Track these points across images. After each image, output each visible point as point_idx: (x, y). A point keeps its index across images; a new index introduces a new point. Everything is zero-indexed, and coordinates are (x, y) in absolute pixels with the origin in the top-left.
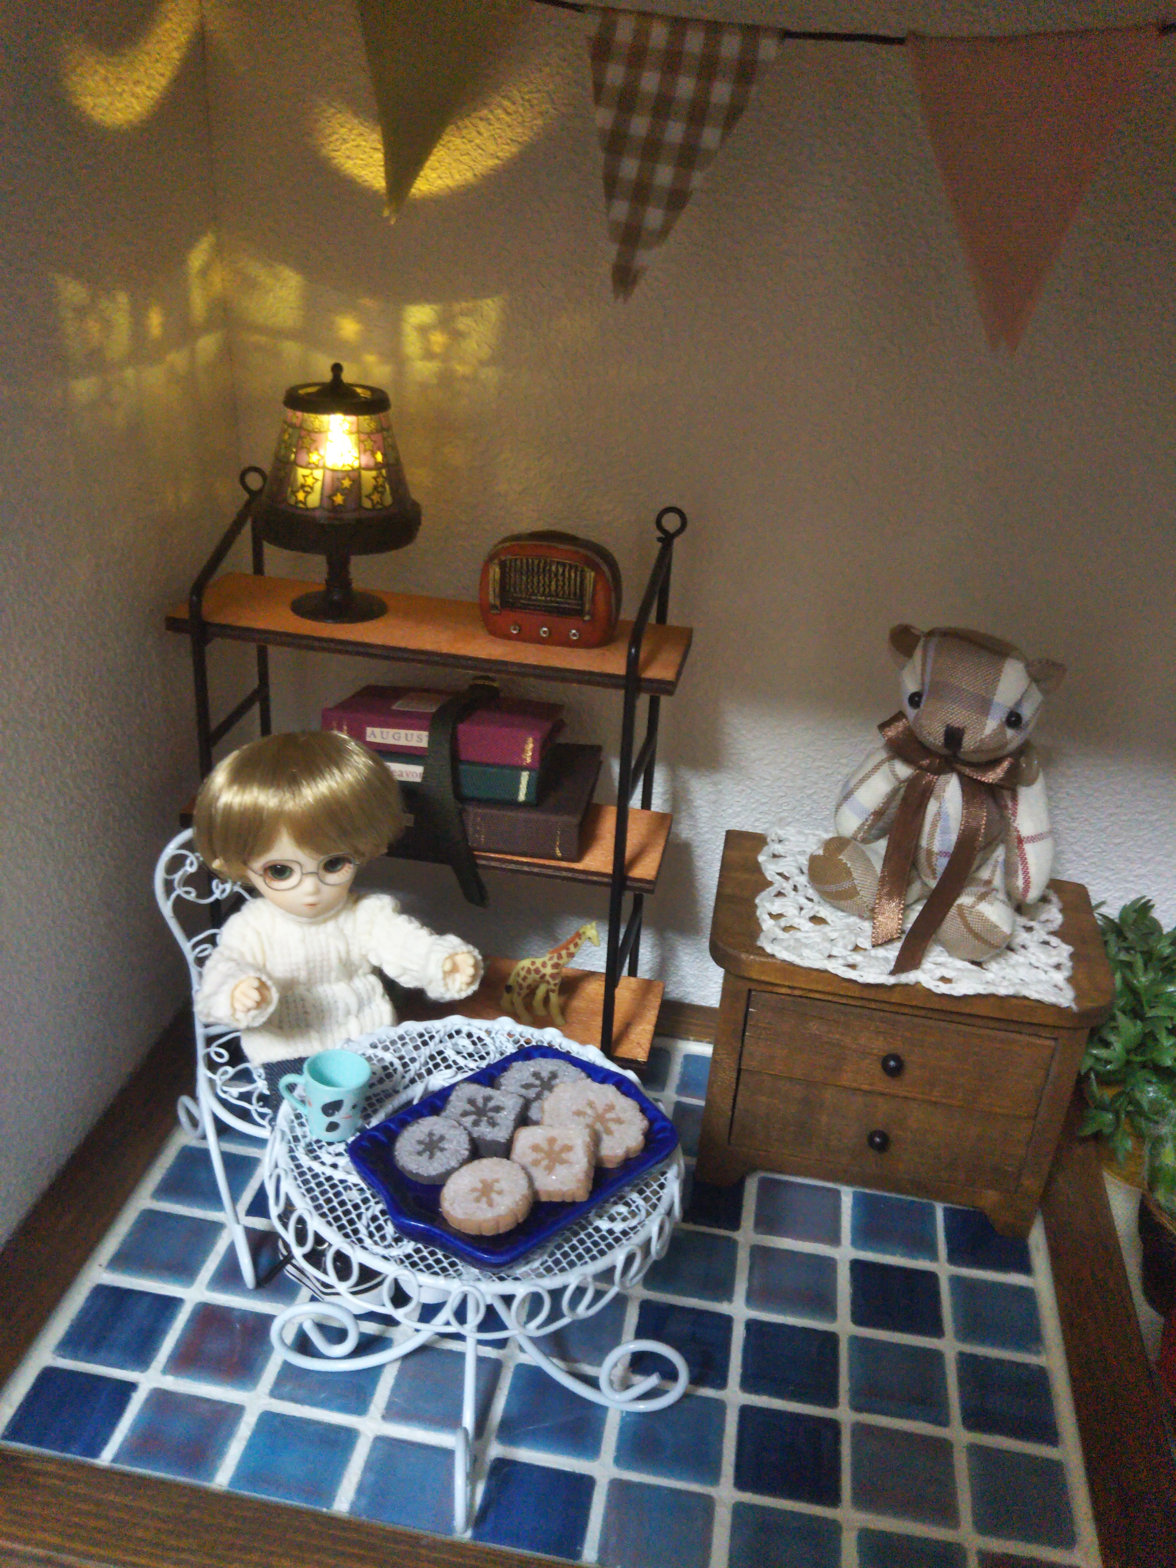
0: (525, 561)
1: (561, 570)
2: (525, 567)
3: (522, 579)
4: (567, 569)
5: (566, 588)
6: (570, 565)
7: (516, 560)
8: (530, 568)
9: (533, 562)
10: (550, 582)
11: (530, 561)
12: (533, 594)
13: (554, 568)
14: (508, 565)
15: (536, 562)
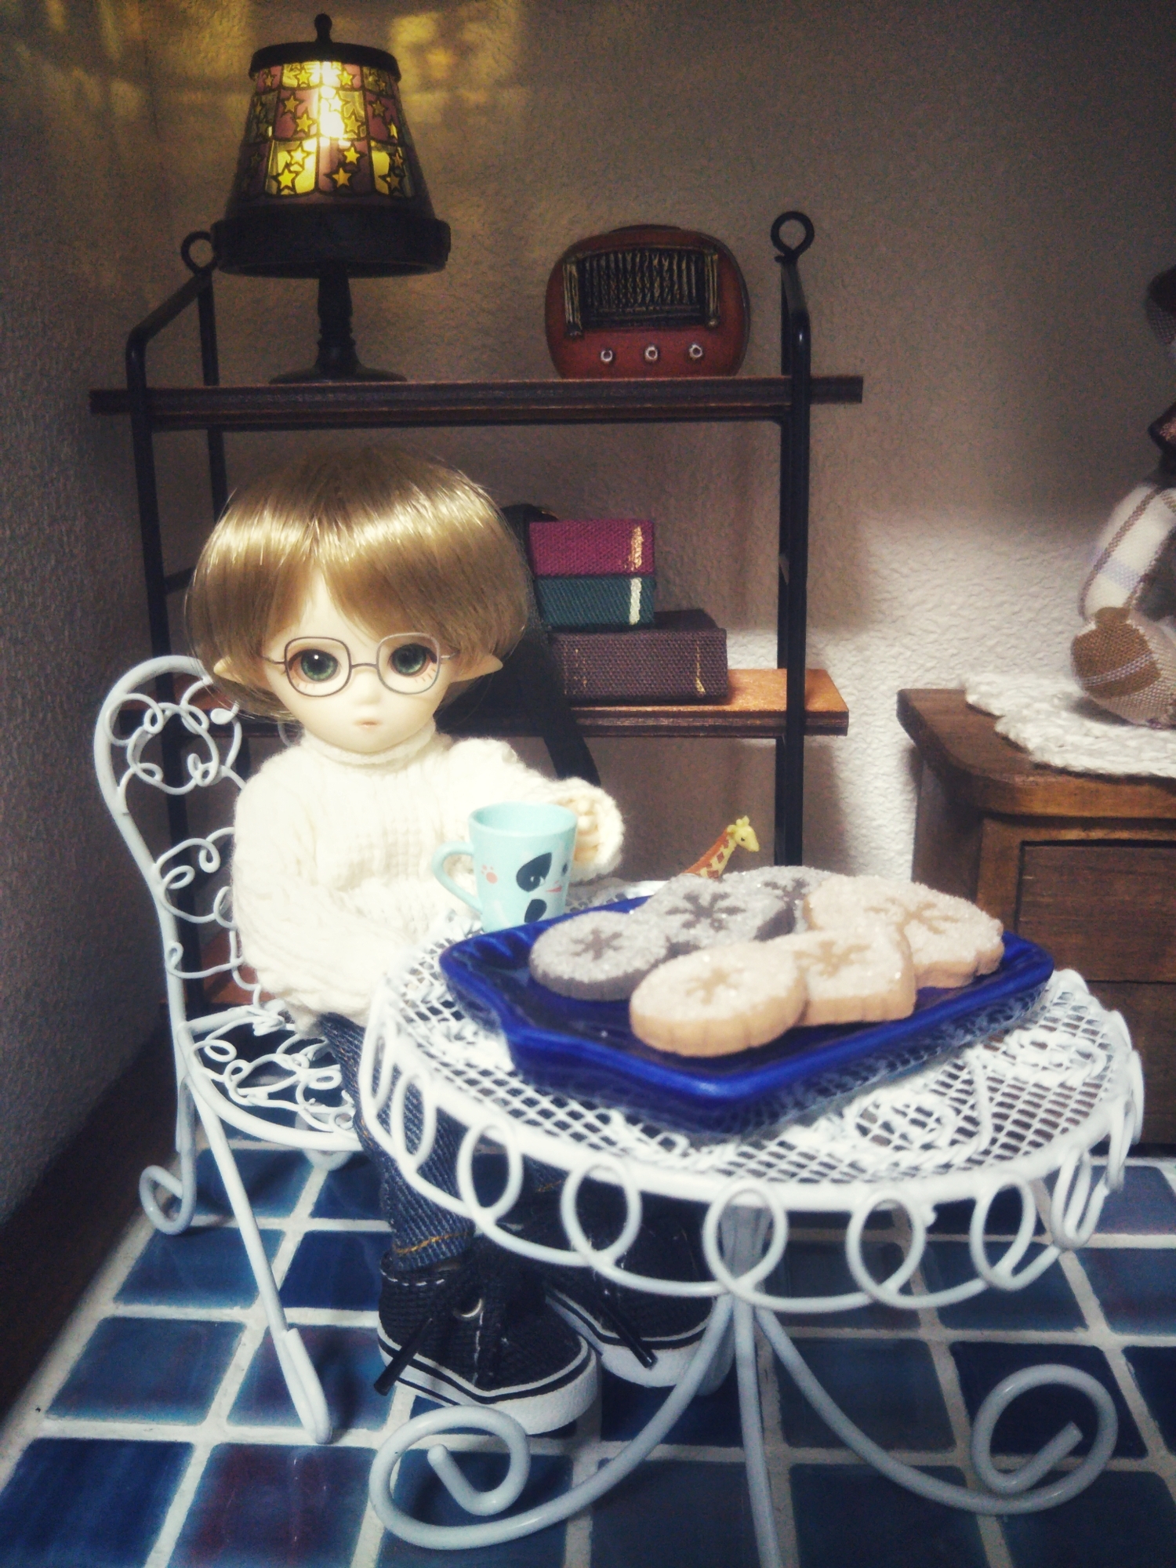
0: (612, 257)
1: (666, 264)
2: (613, 265)
3: (609, 286)
4: (675, 262)
5: (676, 287)
6: (679, 252)
7: (599, 256)
8: (621, 265)
9: (624, 259)
10: (652, 284)
11: (620, 256)
12: (626, 305)
13: (656, 262)
14: (588, 268)
15: (629, 257)
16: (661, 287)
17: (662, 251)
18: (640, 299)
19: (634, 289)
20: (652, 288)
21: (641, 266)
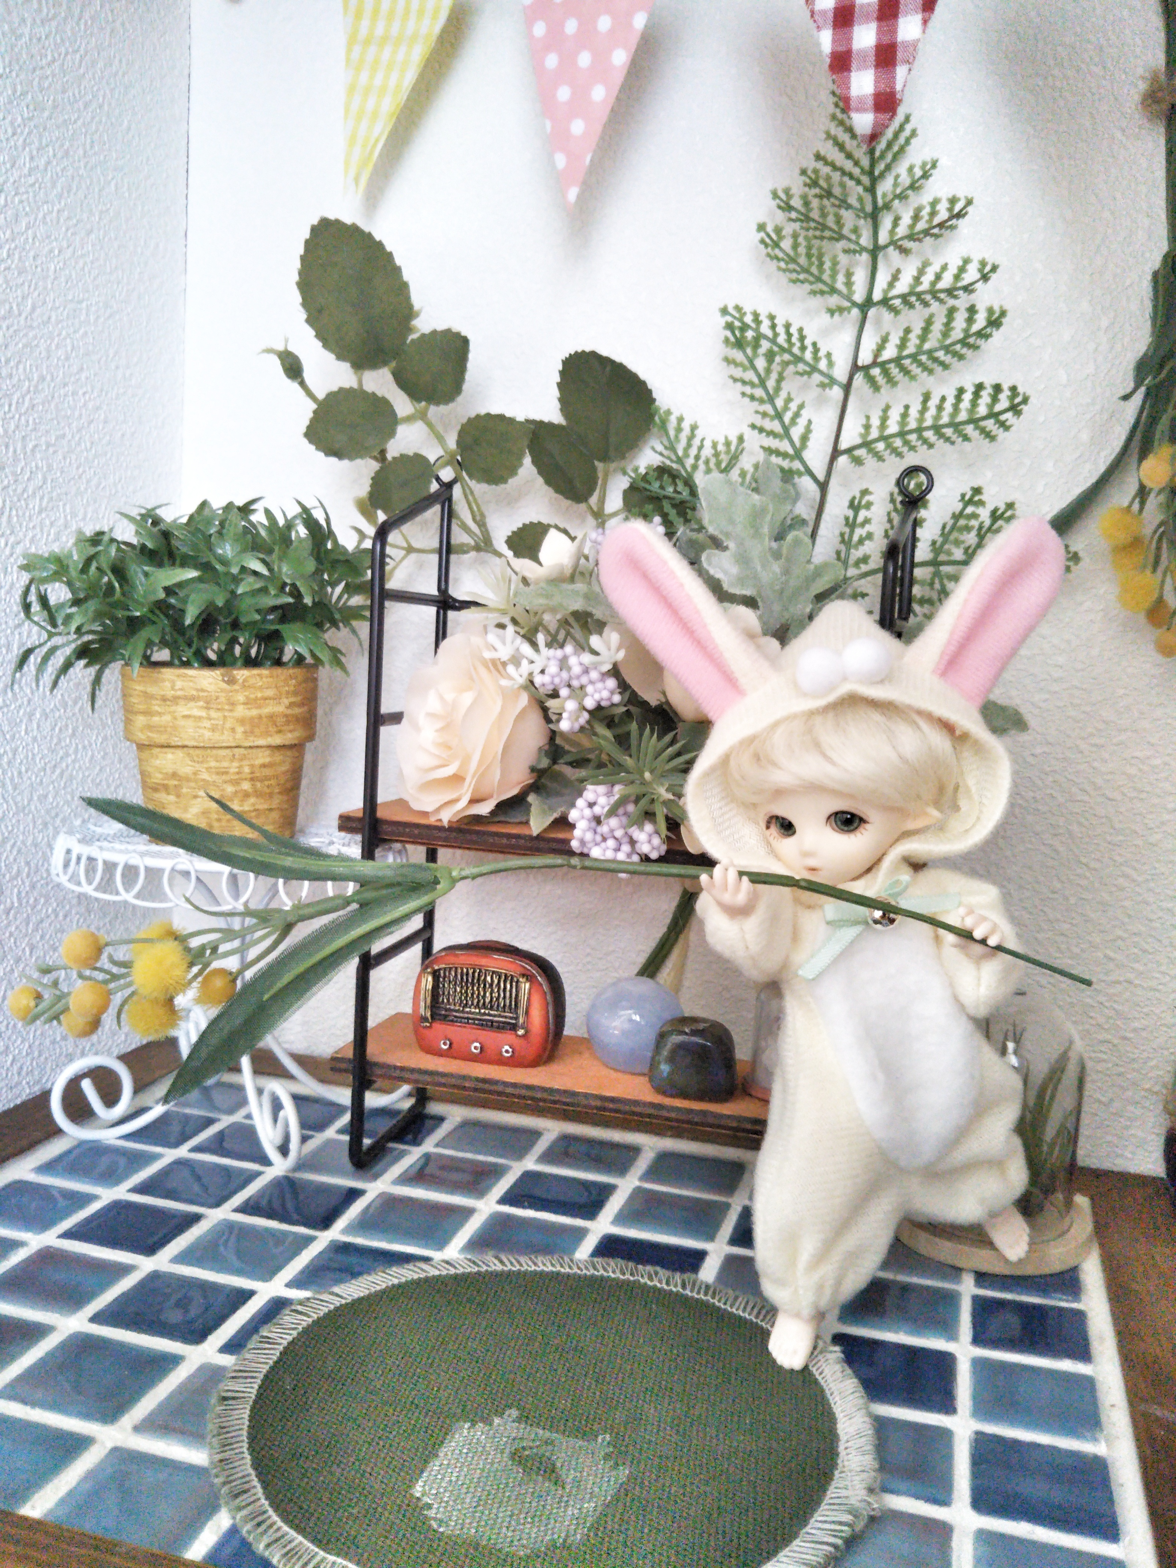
0: (459, 971)
2: (459, 977)
3: (455, 990)
4: (502, 980)
5: (501, 1000)
6: (505, 975)
7: (451, 969)
8: (465, 978)
9: (467, 972)
10: (485, 993)
11: (465, 970)
12: (466, 1005)
13: (489, 979)
14: (441, 974)
16: (492, 998)
17: (493, 972)
18: (475, 1001)
19: (472, 994)
20: (484, 996)
21: (479, 980)
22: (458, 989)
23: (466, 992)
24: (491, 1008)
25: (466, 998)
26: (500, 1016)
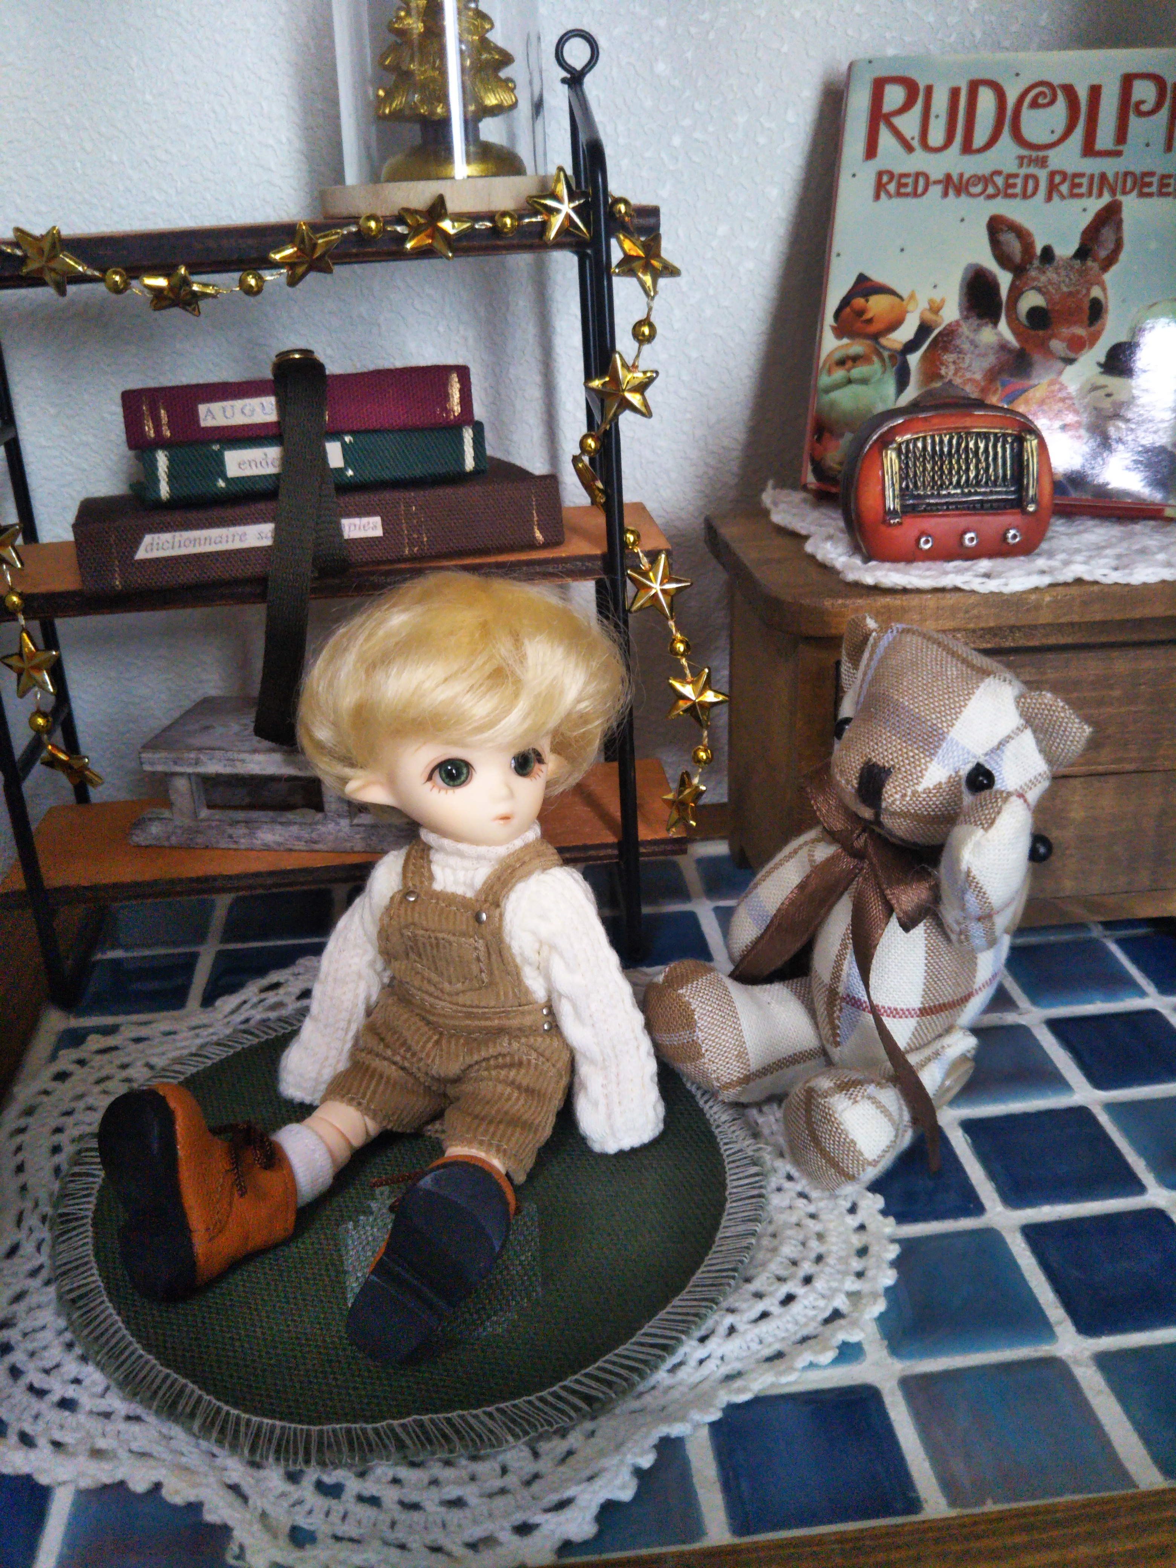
0: (929, 441)
1: (982, 446)
2: (929, 448)
3: (925, 469)
4: (991, 445)
5: (991, 470)
6: (995, 434)
8: (937, 448)
9: (941, 442)
10: (968, 466)
12: (941, 487)
13: (971, 445)
15: (946, 439)
16: (977, 469)
17: (978, 434)
18: (955, 480)
19: (950, 470)
20: (968, 469)
21: (958, 451)
22: (929, 466)
23: (941, 468)
24: (978, 484)
25: (941, 477)
26: (991, 493)
